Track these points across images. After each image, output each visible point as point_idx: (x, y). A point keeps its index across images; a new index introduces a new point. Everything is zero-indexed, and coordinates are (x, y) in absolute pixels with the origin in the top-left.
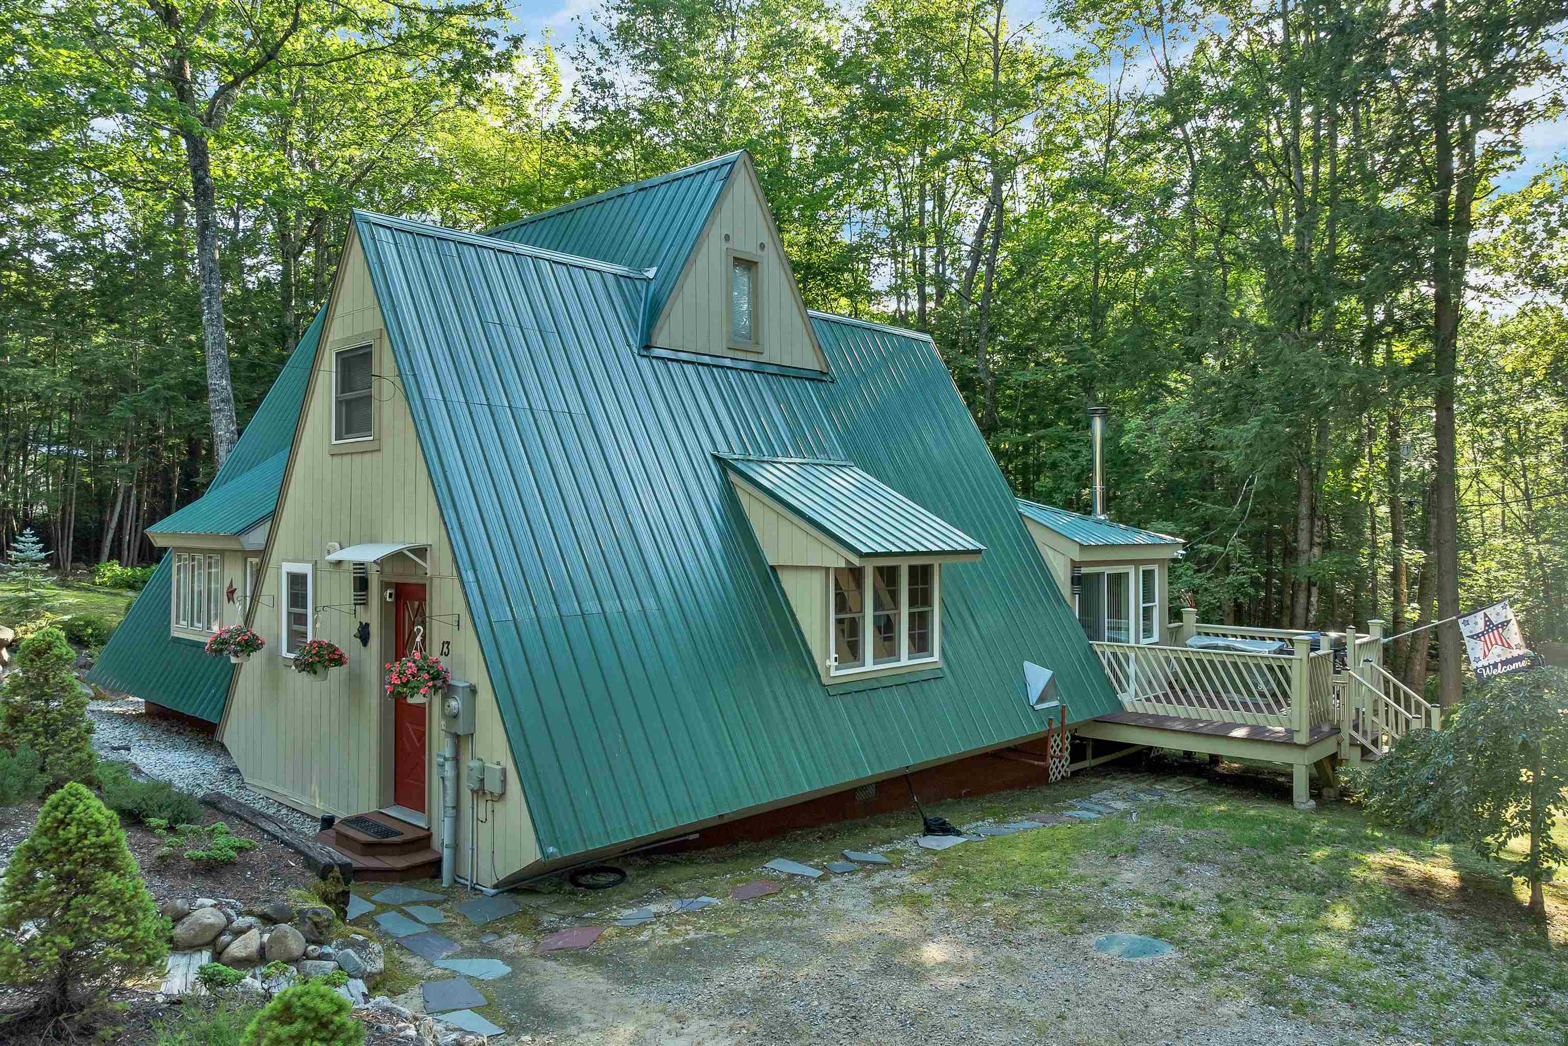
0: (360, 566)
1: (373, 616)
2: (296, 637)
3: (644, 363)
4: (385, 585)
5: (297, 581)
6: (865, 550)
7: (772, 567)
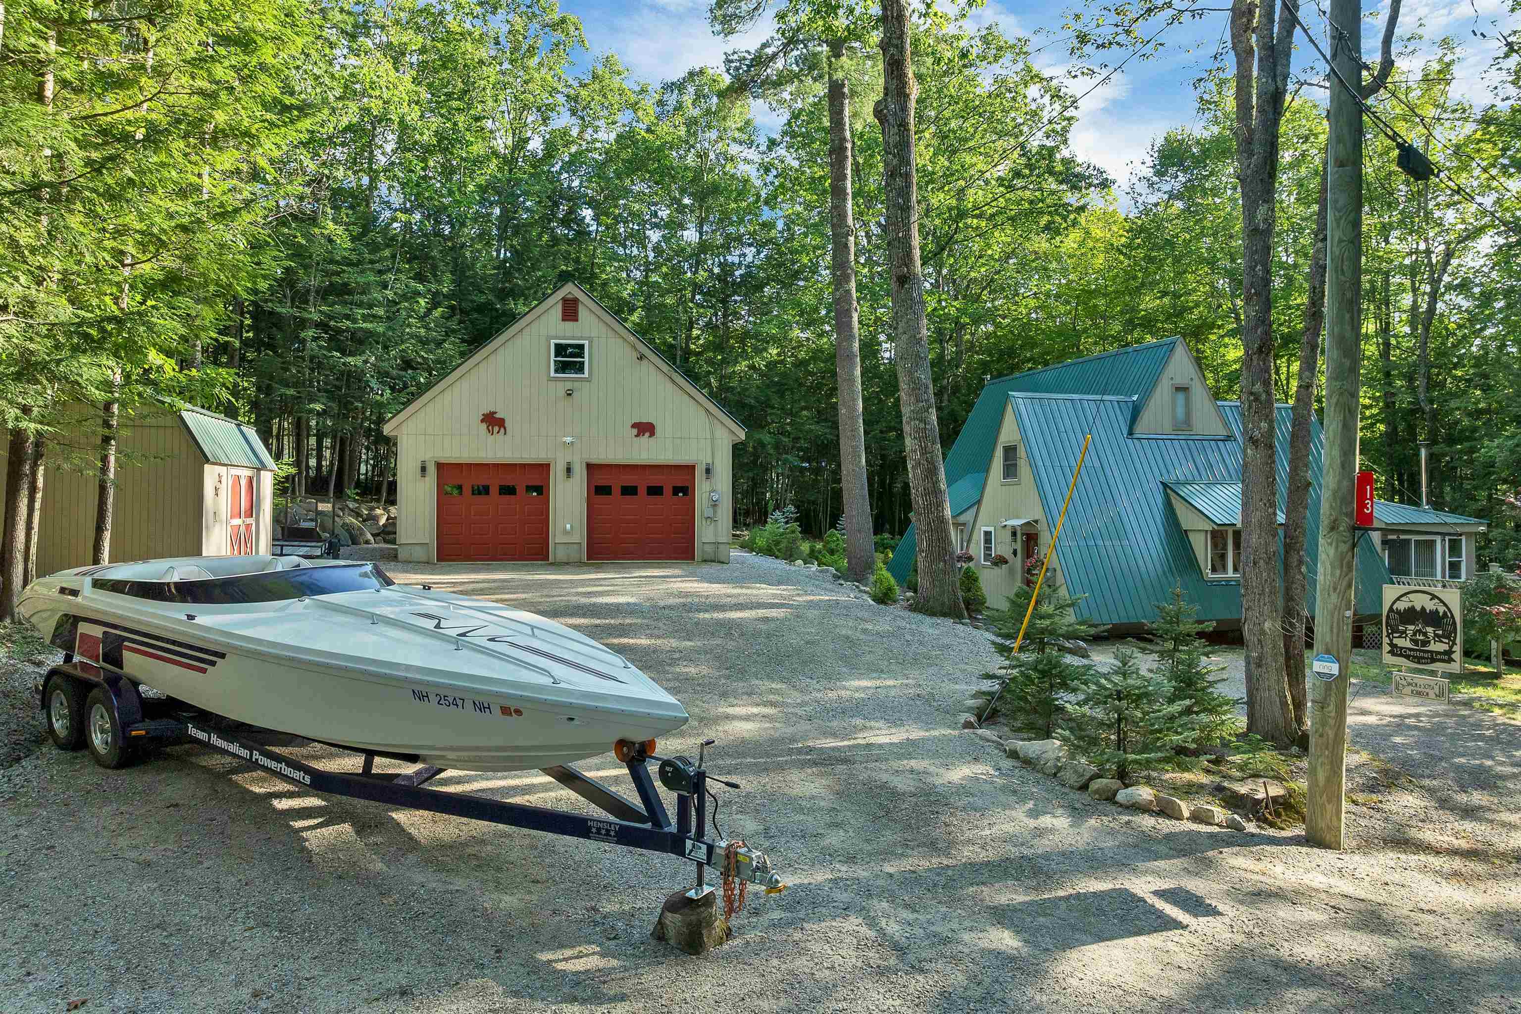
0: (1013, 527)
1: (1019, 546)
2: (987, 556)
3: (1129, 441)
4: (1023, 534)
5: (988, 534)
6: (1219, 522)
7: (1186, 531)
